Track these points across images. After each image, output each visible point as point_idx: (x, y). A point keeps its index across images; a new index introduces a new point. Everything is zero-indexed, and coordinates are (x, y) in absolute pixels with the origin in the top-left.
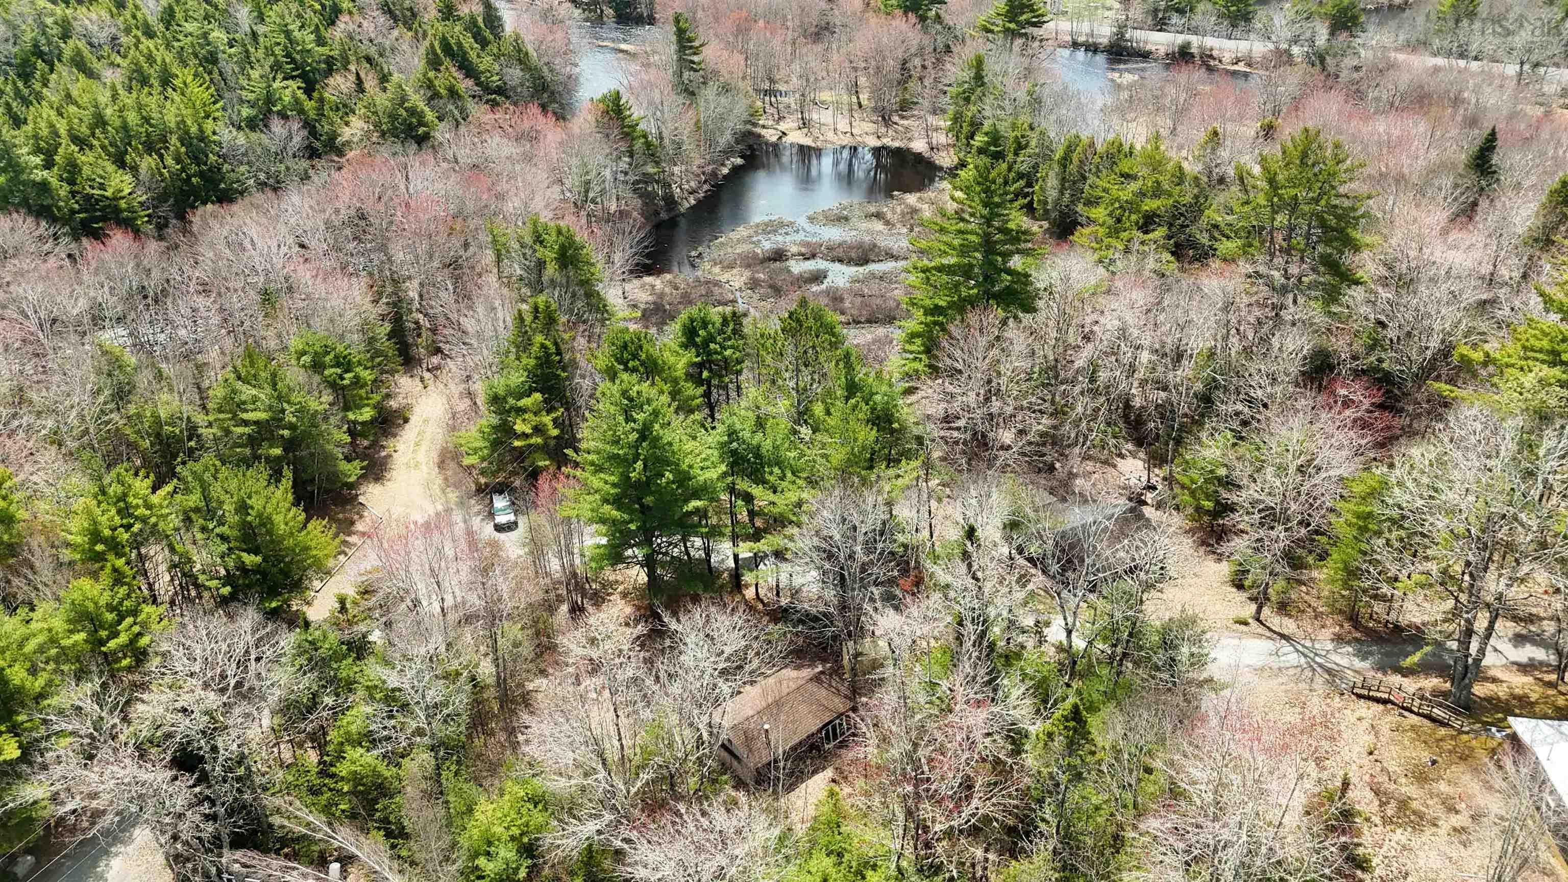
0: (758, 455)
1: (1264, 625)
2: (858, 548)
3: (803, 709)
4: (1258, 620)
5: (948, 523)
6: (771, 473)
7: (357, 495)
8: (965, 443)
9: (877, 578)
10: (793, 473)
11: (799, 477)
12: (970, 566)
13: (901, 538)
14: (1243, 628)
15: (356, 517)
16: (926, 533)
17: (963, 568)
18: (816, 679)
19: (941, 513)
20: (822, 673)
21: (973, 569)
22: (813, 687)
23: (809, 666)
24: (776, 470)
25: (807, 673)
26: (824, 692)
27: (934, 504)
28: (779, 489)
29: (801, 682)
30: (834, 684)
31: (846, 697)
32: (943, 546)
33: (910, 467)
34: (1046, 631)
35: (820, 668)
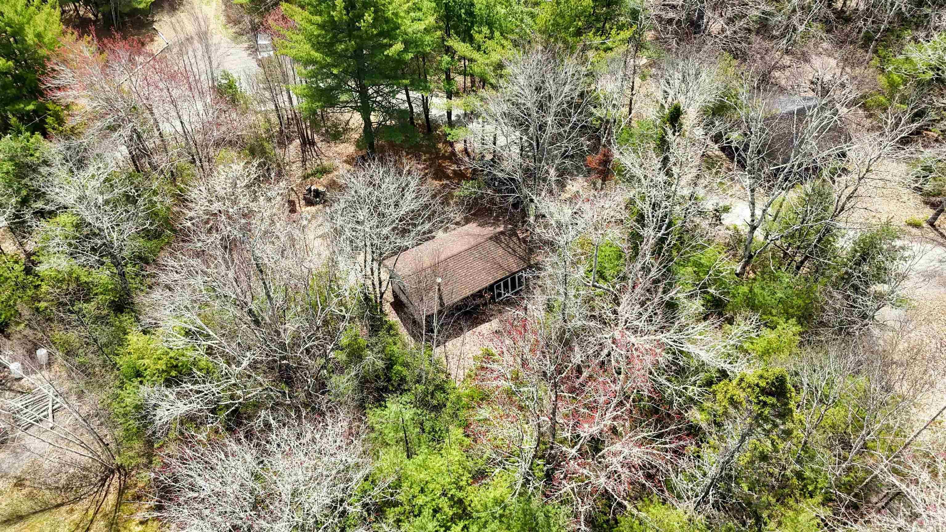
0: (470, 14)
1: (937, 230)
2: (550, 120)
3: (479, 265)
4: (932, 224)
5: (648, 100)
6: (480, 32)
7: (153, 22)
8: (679, 22)
9: (566, 151)
10: (502, 34)
11: (506, 38)
12: (666, 160)
13: (598, 113)
14: (914, 231)
15: (148, 39)
16: (625, 110)
17: (656, 163)
18: (496, 238)
19: (643, 91)
20: (502, 233)
21: (669, 165)
22: (491, 246)
23: (493, 224)
24: (485, 30)
25: (489, 231)
26: (500, 251)
27: (638, 81)
28: (483, 48)
29: (480, 240)
30: (511, 245)
31: (521, 258)
32: (641, 125)
33: (620, 37)
34: (724, 216)
35: (501, 229)
